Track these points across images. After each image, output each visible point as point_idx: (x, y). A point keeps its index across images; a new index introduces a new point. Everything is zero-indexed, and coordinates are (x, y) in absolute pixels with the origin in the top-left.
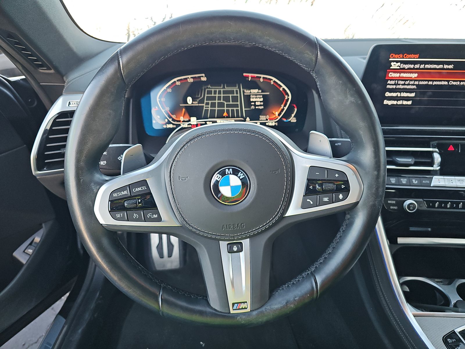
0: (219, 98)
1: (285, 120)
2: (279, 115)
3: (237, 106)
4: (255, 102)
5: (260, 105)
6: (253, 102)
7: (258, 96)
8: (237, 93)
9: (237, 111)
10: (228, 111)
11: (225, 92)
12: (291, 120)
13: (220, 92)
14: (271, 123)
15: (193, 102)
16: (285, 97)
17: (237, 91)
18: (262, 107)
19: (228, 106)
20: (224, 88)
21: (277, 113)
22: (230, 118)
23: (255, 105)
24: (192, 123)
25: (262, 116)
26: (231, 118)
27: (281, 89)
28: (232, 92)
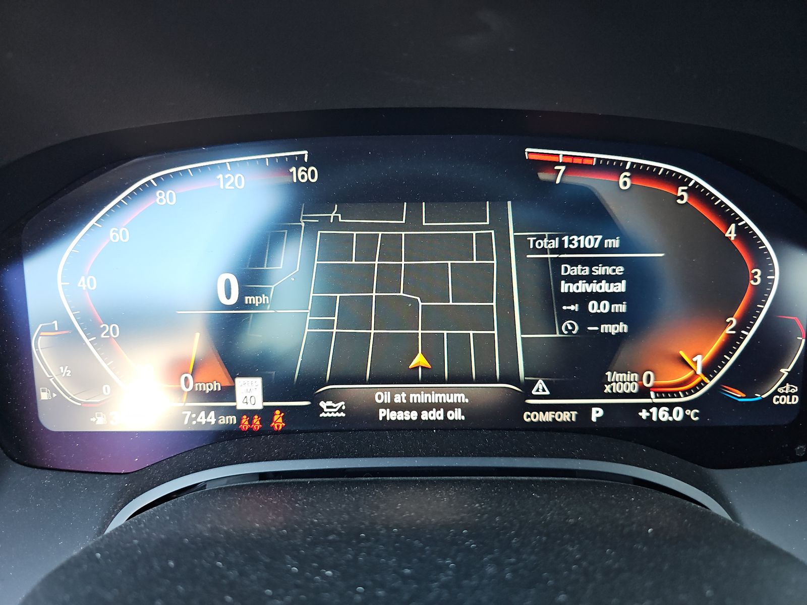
0: (388, 278)
1: (738, 394)
2: (709, 370)
3: (482, 319)
4: (583, 298)
5: (612, 318)
6: (572, 298)
7: (600, 270)
8: (485, 253)
9: (484, 343)
10: (432, 348)
11: (416, 248)
12: (776, 393)
13: (391, 249)
14: (663, 411)
15: (248, 299)
16: (746, 277)
17: (484, 240)
18: (622, 327)
19: (433, 318)
20: (414, 222)
21: (700, 361)
22: (443, 381)
23: (584, 317)
24: (240, 405)
25: (617, 376)
26: (450, 381)
27: (731, 233)
28: (461, 247)
